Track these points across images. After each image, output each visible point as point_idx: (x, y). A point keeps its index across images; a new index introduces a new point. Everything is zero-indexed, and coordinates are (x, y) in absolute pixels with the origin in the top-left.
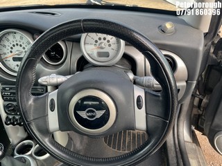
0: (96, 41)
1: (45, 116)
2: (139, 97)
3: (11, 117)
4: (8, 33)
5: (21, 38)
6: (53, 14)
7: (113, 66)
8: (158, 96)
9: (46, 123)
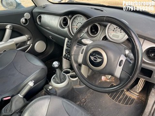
0: (115, 29)
1: (78, 55)
2: (122, 60)
3: (67, 55)
4: (78, 16)
5: (83, 20)
6: (102, 11)
7: (119, 44)
8: (130, 63)
9: (78, 57)
